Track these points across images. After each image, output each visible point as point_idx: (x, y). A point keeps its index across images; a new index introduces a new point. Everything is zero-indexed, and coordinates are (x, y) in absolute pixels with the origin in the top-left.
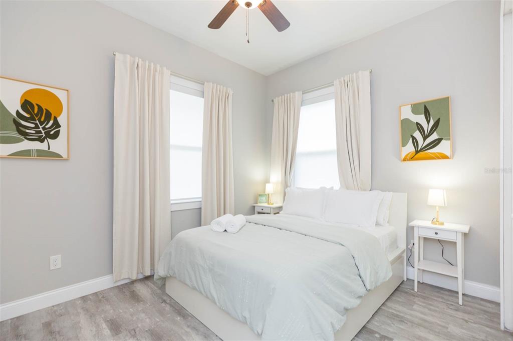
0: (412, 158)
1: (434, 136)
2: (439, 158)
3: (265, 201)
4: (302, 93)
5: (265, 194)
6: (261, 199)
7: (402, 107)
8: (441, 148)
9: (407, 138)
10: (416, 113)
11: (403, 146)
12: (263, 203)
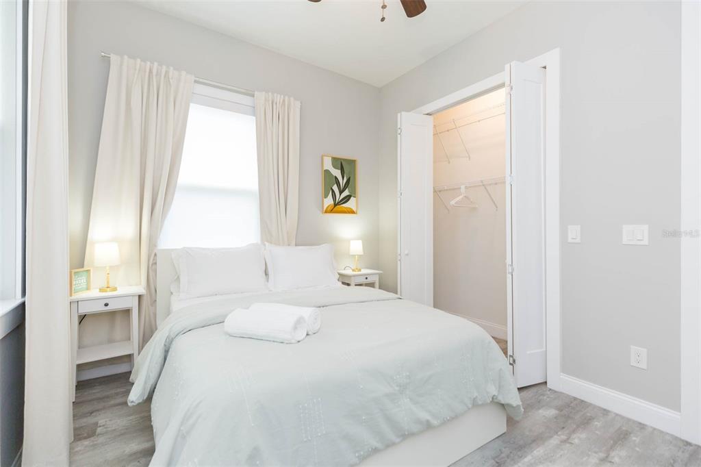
0: (332, 211)
1: (346, 193)
2: (349, 213)
3: (85, 286)
4: (193, 78)
5: (85, 268)
6: (77, 282)
7: (325, 158)
8: (351, 204)
9: (328, 190)
10: (335, 167)
11: (325, 198)
12: (81, 290)
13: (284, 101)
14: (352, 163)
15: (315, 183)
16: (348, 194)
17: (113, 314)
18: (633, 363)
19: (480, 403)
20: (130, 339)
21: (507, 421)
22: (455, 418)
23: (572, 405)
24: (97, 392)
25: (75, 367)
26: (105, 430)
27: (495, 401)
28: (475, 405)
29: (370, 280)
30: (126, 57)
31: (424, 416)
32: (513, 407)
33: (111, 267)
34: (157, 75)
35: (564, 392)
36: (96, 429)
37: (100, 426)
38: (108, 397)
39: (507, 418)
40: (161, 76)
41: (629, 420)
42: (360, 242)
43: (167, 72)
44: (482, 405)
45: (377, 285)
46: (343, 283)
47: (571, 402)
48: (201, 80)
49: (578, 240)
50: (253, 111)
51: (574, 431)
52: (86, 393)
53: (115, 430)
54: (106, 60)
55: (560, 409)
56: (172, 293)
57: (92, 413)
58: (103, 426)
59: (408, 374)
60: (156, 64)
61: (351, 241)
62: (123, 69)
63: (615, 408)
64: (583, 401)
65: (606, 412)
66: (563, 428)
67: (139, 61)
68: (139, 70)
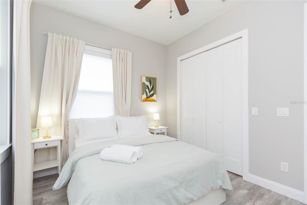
0: (145, 101)
1: (152, 92)
2: (153, 101)
3: (37, 136)
4: (85, 43)
5: (37, 129)
6: (33, 135)
7: (143, 77)
8: (154, 97)
9: (144, 91)
10: (147, 81)
11: (143, 95)
12: (35, 138)
13: (125, 52)
14: (155, 79)
15: (138, 88)
16: (153, 93)
17: (49, 149)
18: (282, 169)
19: (215, 189)
20: (57, 159)
21: (226, 196)
22: (204, 196)
23: (254, 188)
24: (42, 184)
25: (33, 172)
26: (46, 202)
27: (222, 188)
28: (213, 190)
29: (163, 131)
30: (55, 34)
31: (190, 196)
32: (229, 190)
33: (48, 128)
34: (69, 41)
35: (251, 182)
36: (42, 201)
37: (44, 200)
38: (47, 186)
39: (226, 194)
40: (70, 42)
41: (280, 195)
42: (158, 114)
43: (73, 41)
44: (215, 190)
45: (166, 134)
46: (151, 133)
47: (254, 187)
48: (88, 44)
49: (257, 114)
50: (111, 57)
51: (256, 200)
52: (37, 184)
53: (51, 201)
54: (46, 36)
55: (249, 190)
56: (75, 139)
57: (40, 194)
58: (46, 199)
59: (183, 177)
60: (68, 37)
61: (154, 114)
62: (53, 39)
63: (273, 189)
64: (259, 186)
65: (270, 191)
66: (251, 199)
67: (61, 35)
68: (61, 40)
